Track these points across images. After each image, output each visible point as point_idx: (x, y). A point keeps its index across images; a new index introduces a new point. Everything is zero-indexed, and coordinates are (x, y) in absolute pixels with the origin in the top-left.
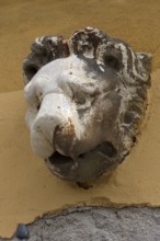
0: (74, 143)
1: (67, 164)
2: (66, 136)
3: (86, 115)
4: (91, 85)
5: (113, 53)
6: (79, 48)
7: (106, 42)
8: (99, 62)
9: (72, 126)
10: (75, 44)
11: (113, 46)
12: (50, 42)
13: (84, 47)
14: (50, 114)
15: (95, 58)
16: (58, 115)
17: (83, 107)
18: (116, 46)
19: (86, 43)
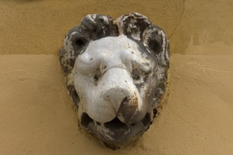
0: (135, 113)
1: (122, 130)
2: (131, 107)
3: (142, 89)
4: (148, 64)
5: (157, 39)
6: (128, 30)
7: (152, 28)
8: (145, 45)
9: (136, 98)
10: (126, 26)
11: (157, 32)
12: (102, 20)
13: (133, 29)
14: (121, 87)
15: (142, 41)
16: (127, 88)
17: (138, 82)
18: (159, 33)
19: (135, 27)
